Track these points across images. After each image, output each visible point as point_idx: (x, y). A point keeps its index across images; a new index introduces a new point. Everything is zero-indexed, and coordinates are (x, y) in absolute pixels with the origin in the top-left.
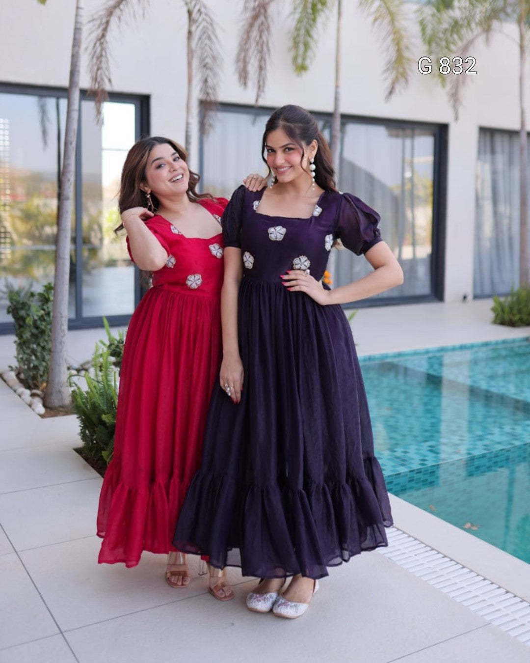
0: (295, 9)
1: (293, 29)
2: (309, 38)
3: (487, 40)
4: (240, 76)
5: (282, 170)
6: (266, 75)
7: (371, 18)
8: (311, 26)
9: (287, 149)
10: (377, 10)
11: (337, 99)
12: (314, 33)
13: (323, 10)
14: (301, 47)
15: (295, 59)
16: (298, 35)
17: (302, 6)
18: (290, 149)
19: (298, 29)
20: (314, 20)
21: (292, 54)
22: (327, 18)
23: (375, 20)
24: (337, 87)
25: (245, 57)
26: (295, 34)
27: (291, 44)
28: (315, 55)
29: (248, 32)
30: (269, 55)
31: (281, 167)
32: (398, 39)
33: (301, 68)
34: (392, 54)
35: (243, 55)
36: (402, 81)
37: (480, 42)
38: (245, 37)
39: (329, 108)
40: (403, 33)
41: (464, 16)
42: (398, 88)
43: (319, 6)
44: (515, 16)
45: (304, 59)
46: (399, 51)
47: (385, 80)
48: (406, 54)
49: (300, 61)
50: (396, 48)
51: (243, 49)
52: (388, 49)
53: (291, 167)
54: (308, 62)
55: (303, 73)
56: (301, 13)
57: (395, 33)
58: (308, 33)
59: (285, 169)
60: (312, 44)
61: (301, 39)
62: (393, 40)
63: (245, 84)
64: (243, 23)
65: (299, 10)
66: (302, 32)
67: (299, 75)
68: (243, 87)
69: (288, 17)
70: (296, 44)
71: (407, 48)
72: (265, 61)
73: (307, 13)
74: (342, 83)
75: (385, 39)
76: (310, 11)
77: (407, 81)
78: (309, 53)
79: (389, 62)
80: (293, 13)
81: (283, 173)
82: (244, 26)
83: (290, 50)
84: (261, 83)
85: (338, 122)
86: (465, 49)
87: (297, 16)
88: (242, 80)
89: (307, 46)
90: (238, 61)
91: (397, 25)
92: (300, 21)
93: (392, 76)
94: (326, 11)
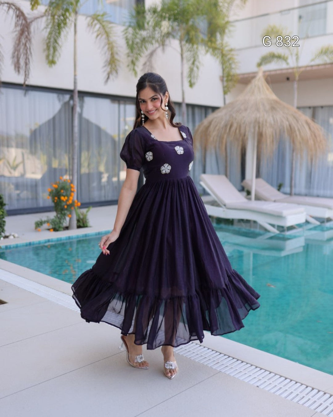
0: (47, 25)
1: (46, 38)
2: (56, 43)
3: (163, 50)
4: (15, 67)
5: (152, 112)
6: (29, 68)
7: (95, 35)
8: (57, 37)
9: (153, 99)
10: (98, 30)
11: (75, 83)
12: (60, 42)
13: (64, 27)
14: (52, 49)
15: (48, 57)
16: (49, 42)
17: (51, 24)
18: (155, 99)
19: (49, 38)
20: (59, 33)
21: (46, 53)
22: (67, 33)
23: (98, 36)
24: (75, 75)
25: (18, 55)
26: (48, 41)
27: (45, 47)
28: (60, 55)
29: (19, 40)
30: (31, 56)
31: (150, 111)
32: (111, 47)
33: (52, 62)
34: (108, 56)
35: (16, 53)
36: (114, 73)
37: (159, 51)
38: (17, 42)
39: (71, 87)
40: (114, 44)
41: (148, 35)
42: (111, 77)
43: (62, 25)
44: (178, 37)
45: (53, 57)
46: (112, 55)
47: (104, 71)
48: (116, 57)
49: (51, 58)
50: (110, 53)
51: (16, 49)
52: (105, 53)
53: (156, 110)
54: (56, 59)
55: (53, 65)
56: (51, 28)
57: (109, 44)
58: (56, 41)
59: (153, 111)
60: (58, 48)
61: (51, 44)
62: (108, 48)
63: (19, 71)
64: (17, 33)
65: (50, 26)
66: (52, 40)
67: (50, 66)
68: (17, 73)
69: (43, 30)
70: (48, 48)
71: (117, 54)
72: (29, 59)
73: (55, 29)
74: (78, 73)
75: (104, 47)
76: (57, 28)
77: (117, 72)
78: (57, 53)
79: (106, 61)
80: (46, 28)
81: (152, 114)
82: (16, 35)
83: (44, 50)
84: (27, 73)
85: (76, 96)
86: (151, 54)
87: (48, 30)
88: (17, 69)
89: (55, 49)
90: (13, 57)
91: (111, 39)
92: (50, 33)
93: (108, 69)
94: (67, 29)
